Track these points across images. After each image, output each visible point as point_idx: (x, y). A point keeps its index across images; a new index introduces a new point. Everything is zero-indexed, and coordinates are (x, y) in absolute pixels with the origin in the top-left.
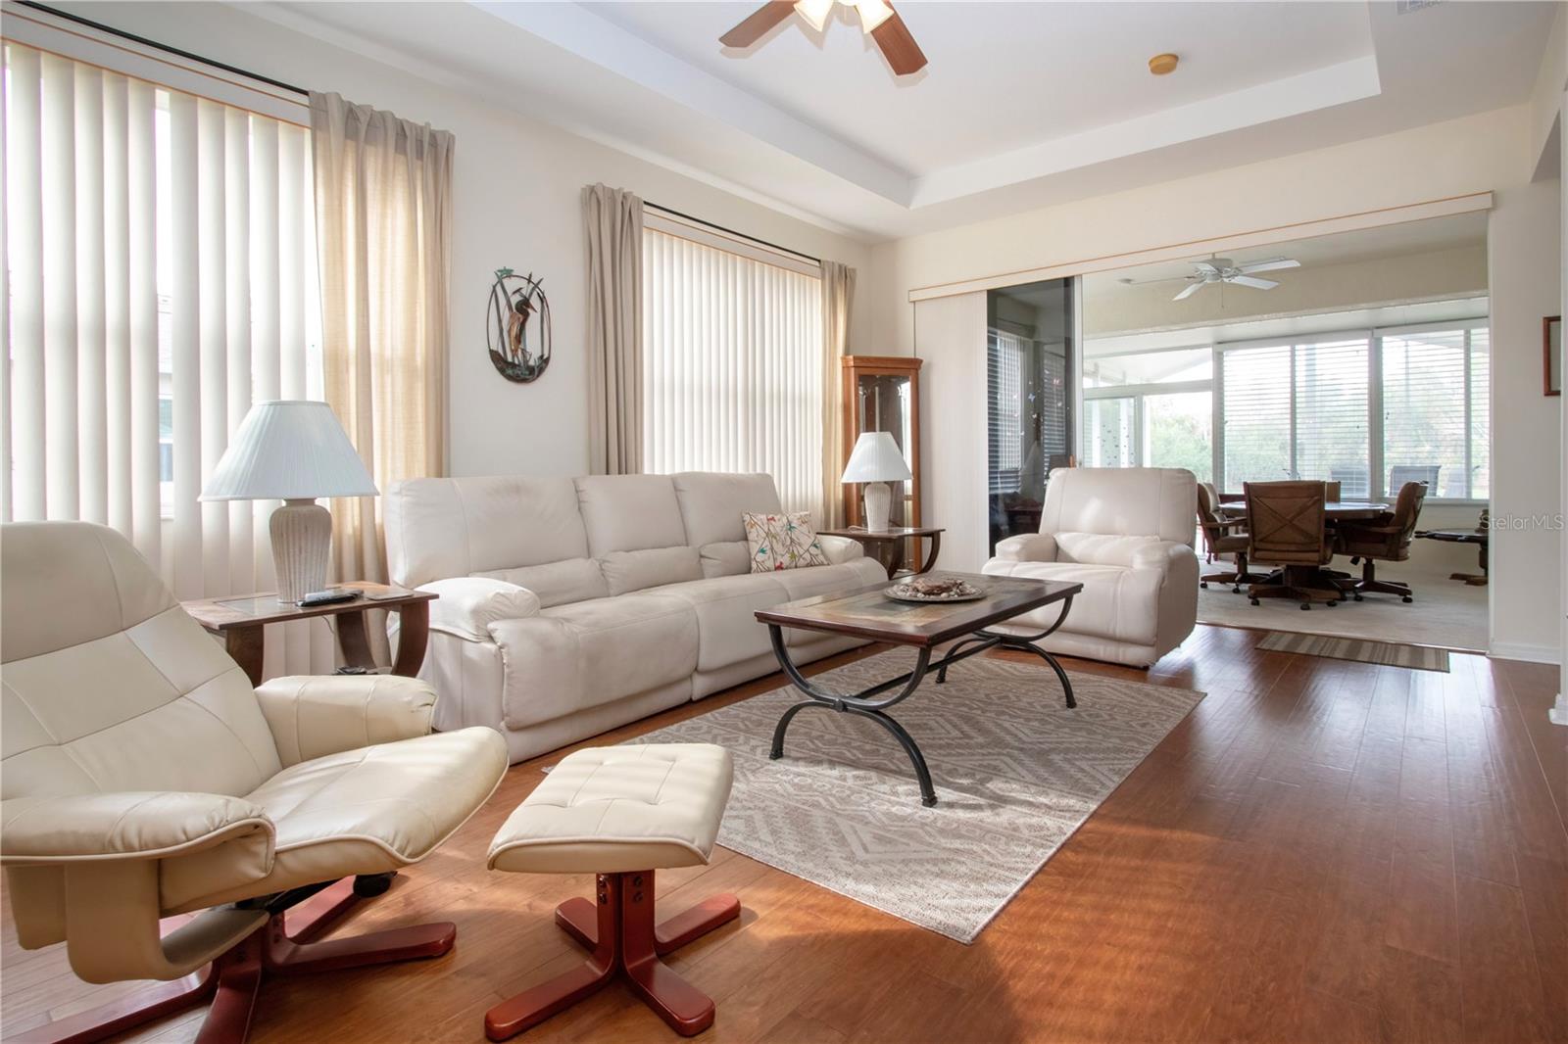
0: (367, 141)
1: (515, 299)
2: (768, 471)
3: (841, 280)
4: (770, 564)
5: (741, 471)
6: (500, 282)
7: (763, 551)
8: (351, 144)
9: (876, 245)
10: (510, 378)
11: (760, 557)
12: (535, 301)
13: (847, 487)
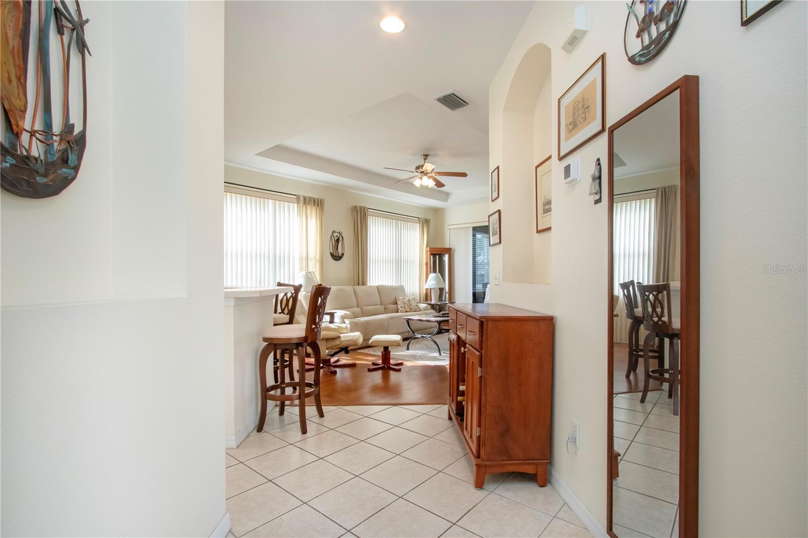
0: (308, 205)
1: (336, 238)
2: (402, 284)
3: (425, 222)
4: (404, 311)
5: (394, 285)
6: (333, 233)
7: (402, 307)
8: (304, 206)
9: (438, 212)
10: (335, 260)
11: (401, 309)
12: (341, 239)
13: (427, 290)
